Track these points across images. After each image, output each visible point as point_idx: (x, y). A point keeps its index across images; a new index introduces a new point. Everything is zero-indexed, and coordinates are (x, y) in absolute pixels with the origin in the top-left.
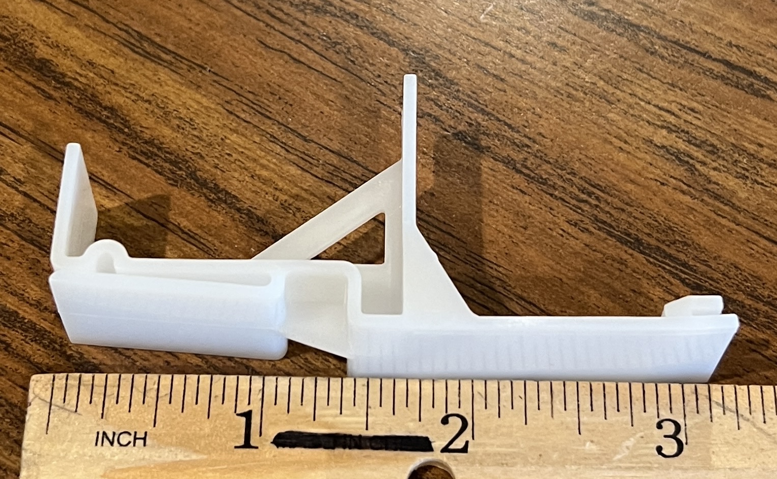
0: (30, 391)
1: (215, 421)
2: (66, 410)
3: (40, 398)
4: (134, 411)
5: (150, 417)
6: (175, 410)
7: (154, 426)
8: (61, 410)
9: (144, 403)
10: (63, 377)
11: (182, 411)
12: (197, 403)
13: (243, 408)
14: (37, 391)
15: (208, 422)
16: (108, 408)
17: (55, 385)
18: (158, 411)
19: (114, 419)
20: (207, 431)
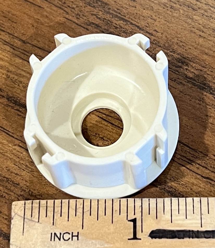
0: (12, 211)
1: (116, 225)
2: (33, 221)
3: (18, 215)
4: (71, 220)
5: (80, 223)
6: (94, 219)
7: (83, 229)
8: (30, 221)
9: (76, 216)
10: (30, 202)
11: (98, 220)
12: (105, 215)
13: (131, 217)
14: (16, 211)
15: (112, 225)
16: (56, 220)
17: (26, 207)
18: (84, 220)
19: (60, 225)
20: (112, 230)
